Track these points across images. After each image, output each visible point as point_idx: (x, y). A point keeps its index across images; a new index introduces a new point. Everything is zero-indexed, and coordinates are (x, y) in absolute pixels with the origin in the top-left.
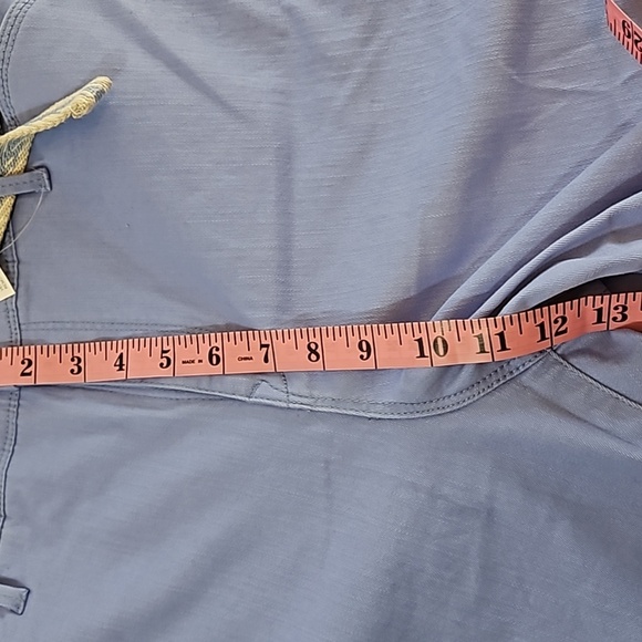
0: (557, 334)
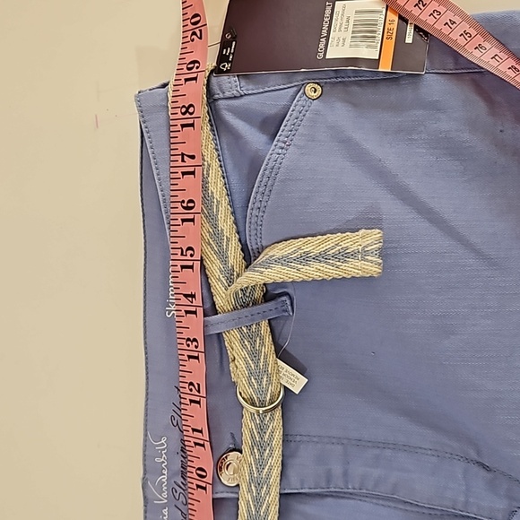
0: (199, 391)
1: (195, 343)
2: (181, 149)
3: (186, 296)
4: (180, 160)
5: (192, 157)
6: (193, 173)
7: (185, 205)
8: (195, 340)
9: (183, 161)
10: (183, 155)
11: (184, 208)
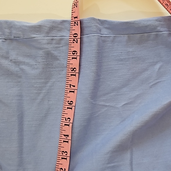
1: (66, 153)
2: (70, 83)
3: (65, 135)
4: (69, 86)
5: (74, 86)
6: (74, 92)
7: (69, 103)
8: (66, 152)
9: (70, 87)
10: (70, 85)
11: (68, 103)
